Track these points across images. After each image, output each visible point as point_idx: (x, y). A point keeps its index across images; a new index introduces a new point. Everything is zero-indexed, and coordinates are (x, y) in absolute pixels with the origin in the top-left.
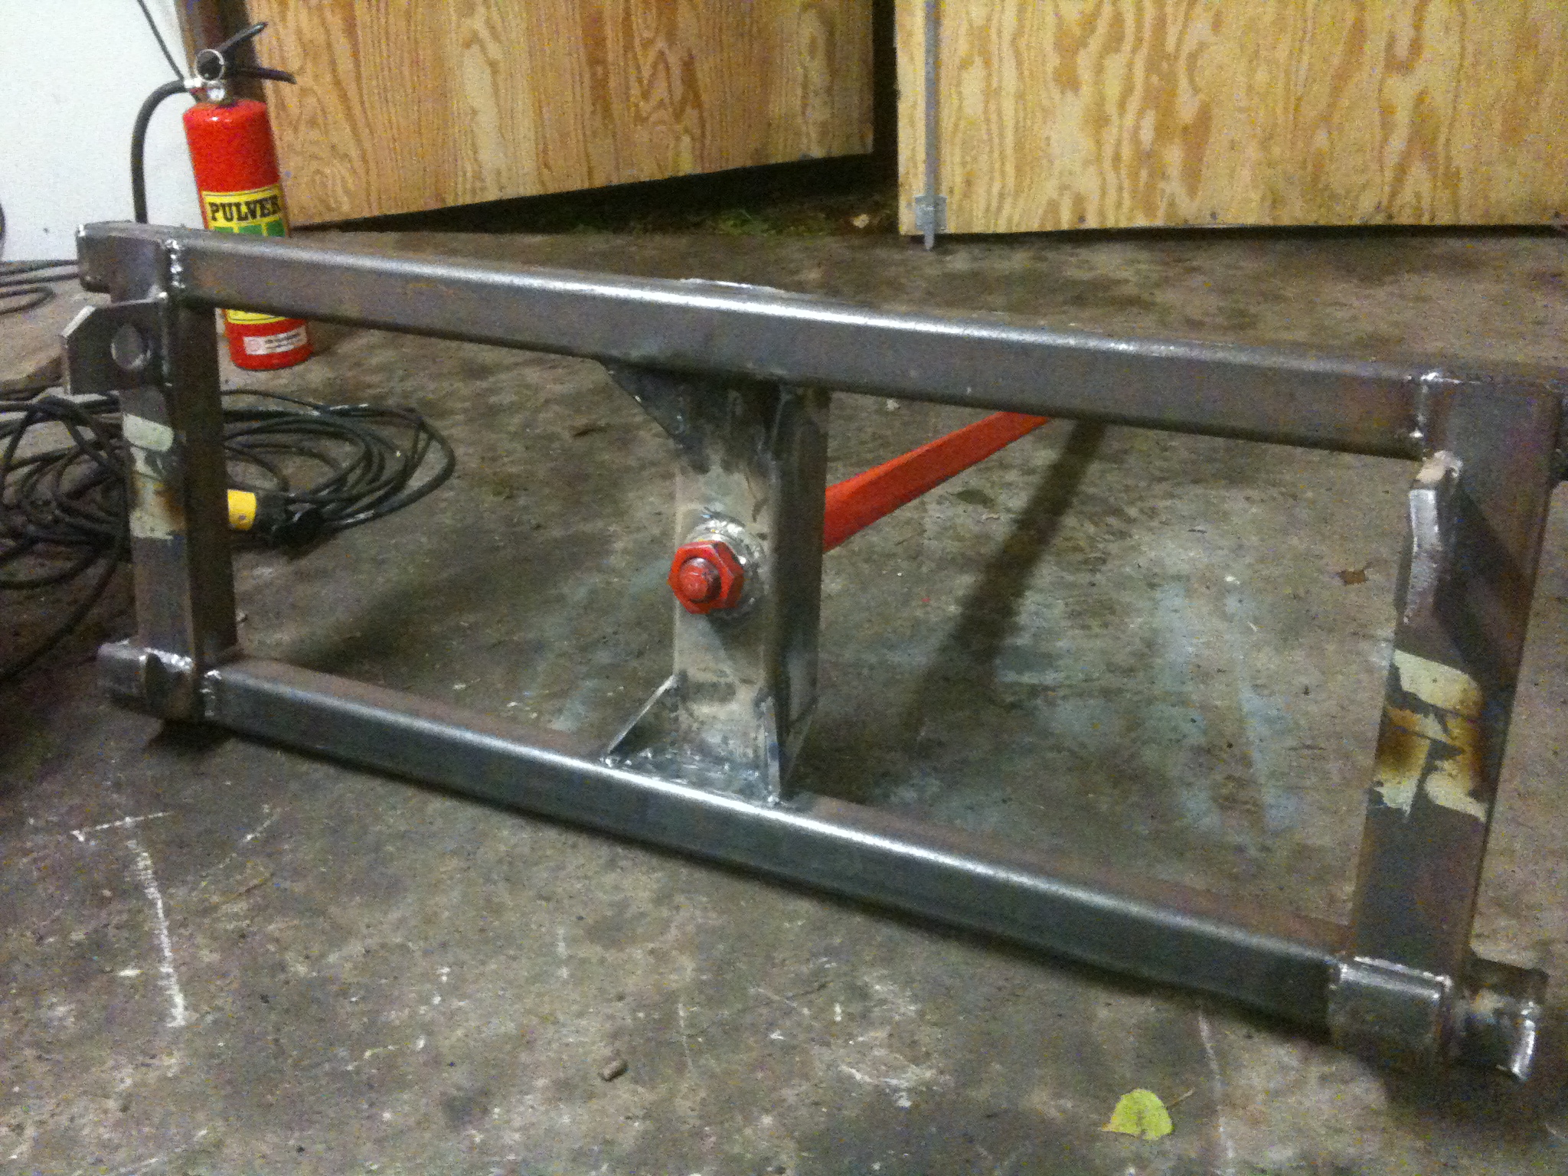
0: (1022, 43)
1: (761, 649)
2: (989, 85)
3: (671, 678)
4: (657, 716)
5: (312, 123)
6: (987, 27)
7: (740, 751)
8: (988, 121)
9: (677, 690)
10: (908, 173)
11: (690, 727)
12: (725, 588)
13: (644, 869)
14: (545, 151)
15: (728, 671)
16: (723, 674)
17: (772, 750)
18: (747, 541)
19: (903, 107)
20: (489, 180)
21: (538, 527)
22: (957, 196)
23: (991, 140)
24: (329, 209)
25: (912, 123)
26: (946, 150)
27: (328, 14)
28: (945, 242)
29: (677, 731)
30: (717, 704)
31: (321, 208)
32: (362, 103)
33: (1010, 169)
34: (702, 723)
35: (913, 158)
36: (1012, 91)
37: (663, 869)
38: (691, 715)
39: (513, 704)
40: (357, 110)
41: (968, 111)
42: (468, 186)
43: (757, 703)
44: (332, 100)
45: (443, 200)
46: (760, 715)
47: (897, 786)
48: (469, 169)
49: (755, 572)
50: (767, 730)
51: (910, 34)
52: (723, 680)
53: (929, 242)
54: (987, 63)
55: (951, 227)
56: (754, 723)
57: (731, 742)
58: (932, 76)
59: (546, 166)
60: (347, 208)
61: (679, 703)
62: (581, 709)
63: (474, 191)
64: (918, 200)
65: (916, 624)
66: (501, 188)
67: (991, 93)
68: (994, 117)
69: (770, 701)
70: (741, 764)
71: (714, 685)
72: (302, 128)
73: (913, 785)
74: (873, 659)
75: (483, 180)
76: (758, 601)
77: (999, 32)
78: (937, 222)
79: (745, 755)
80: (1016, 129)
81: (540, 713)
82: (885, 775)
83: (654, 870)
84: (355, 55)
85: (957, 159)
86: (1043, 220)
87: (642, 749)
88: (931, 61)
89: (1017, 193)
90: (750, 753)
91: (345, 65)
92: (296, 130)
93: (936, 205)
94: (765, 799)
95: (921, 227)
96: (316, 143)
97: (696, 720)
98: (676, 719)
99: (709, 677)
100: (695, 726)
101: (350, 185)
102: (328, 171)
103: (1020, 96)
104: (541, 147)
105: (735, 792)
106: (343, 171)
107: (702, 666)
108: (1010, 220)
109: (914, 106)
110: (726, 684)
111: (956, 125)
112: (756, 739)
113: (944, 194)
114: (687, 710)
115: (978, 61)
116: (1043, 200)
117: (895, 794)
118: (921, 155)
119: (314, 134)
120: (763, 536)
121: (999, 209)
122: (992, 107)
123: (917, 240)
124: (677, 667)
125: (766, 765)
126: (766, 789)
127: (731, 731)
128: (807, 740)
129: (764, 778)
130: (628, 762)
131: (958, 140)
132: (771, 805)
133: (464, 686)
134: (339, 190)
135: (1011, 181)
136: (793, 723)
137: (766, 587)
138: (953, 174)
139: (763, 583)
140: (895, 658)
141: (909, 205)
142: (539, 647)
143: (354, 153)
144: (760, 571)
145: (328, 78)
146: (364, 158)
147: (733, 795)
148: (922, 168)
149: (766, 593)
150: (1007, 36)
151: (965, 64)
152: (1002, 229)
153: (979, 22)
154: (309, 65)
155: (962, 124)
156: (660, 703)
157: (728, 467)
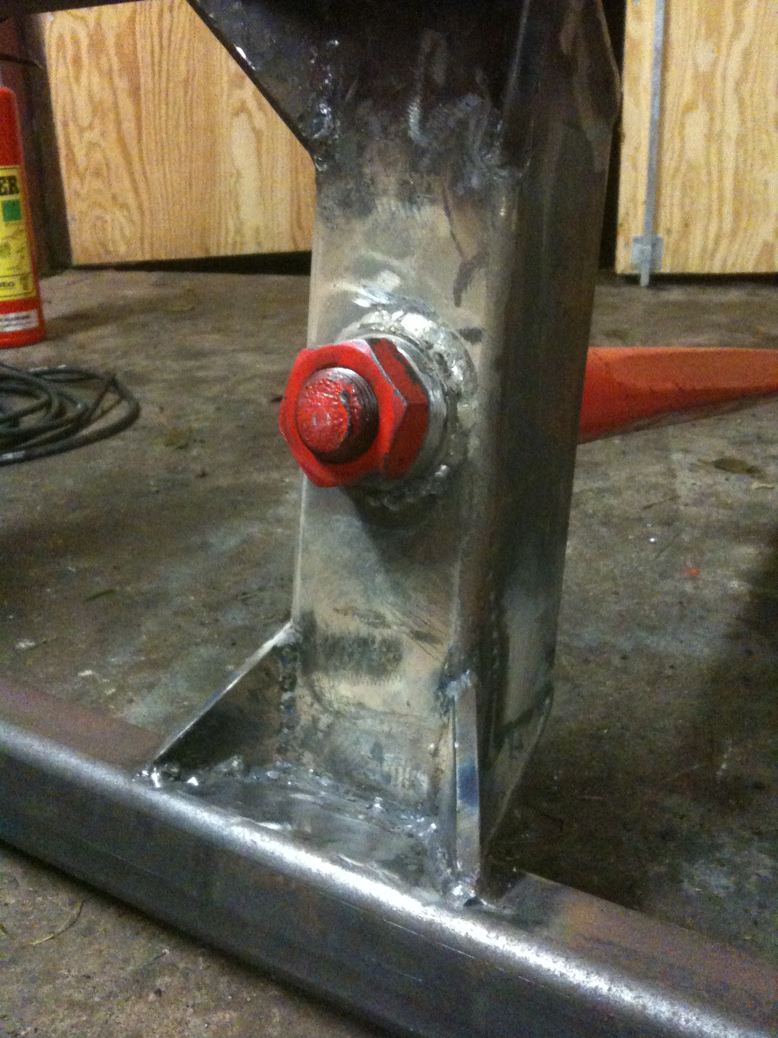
0: (746, 89)
1: (456, 571)
2: (710, 129)
3: (288, 626)
4: (254, 696)
5: (97, 174)
6: (712, 74)
7: (402, 776)
8: (708, 163)
9: (294, 647)
10: (627, 214)
11: (315, 720)
12: (387, 428)
13: (200, 997)
14: (299, 214)
15: (389, 617)
16: (379, 620)
17: (467, 782)
18: (440, 346)
19: (626, 151)
20: (249, 234)
21: (203, 475)
22: (675, 236)
23: (710, 182)
24: (108, 252)
25: (635, 167)
26: (666, 191)
27: (117, 80)
28: (659, 281)
29: (291, 728)
30: (366, 678)
31: (102, 251)
32: (141, 159)
33: (728, 209)
34: (338, 714)
35: (633, 200)
36: (734, 136)
37: (236, 1004)
38: (318, 697)
39: (88, 673)
40: (137, 166)
41: (690, 155)
42: (230, 241)
43: (443, 681)
44: (115, 156)
45: (207, 250)
46: (446, 706)
47: (691, 860)
48: (231, 224)
49: (452, 409)
50: (461, 737)
51: (637, 79)
52: (379, 634)
53: (645, 280)
54: (710, 105)
55: (666, 267)
56: (434, 721)
57: (388, 756)
58: (657, 117)
59: (300, 227)
60: (123, 252)
61: (298, 673)
62: (182, 686)
63: (235, 244)
64: (636, 240)
65: (684, 601)
66: (259, 244)
67: (712, 136)
68: (714, 159)
69: (467, 680)
70: (406, 802)
71: (364, 643)
72: (88, 178)
73: (720, 862)
74: (625, 644)
75: (243, 236)
76: (455, 473)
77: (724, 78)
78: (654, 261)
79: (414, 785)
80: (736, 173)
81: (121, 688)
82: (666, 835)
83: (219, 1004)
84: (138, 119)
85: (676, 200)
86: (758, 262)
87: (225, 756)
88: (657, 104)
89: (734, 233)
90: (424, 781)
91: (129, 126)
92: (82, 179)
93: (654, 246)
94: (445, 889)
95: (635, 267)
96: (99, 192)
97: (326, 710)
98: (291, 705)
99: (354, 626)
100: (325, 720)
101: (127, 232)
102: (108, 218)
103: (741, 141)
104: (295, 208)
105: (386, 864)
106: (122, 219)
107: (341, 604)
108: (725, 261)
109: (637, 149)
110: (384, 641)
111: (677, 169)
112: (435, 753)
113: (661, 234)
114: (311, 686)
115: (702, 106)
116: (758, 242)
117: (691, 878)
118: (642, 194)
119: (97, 184)
120: (472, 335)
121: (715, 250)
122: (713, 150)
123: (632, 280)
124: (298, 604)
125: (453, 812)
126: (450, 864)
127: (389, 735)
128: (534, 763)
129: (448, 837)
130: (193, 781)
131: (678, 182)
132: (457, 904)
133: (32, 644)
134: (118, 236)
135: (727, 225)
136: (510, 727)
137: (474, 442)
138: (670, 216)
139: (466, 434)
140: (661, 644)
141: (627, 244)
142: (152, 601)
143: (132, 201)
144: (462, 408)
145: (114, 135)
146: (140, 208)
147: (380, 872)
148: (641, 210)
149: (470, 454)
150: (730, 84)
151: (689, 108)
152: (716, 269)
153: (703, 67)
154: (97, 122)
155: (683, 168)
156: (263, 669)
157: (409, 196)
